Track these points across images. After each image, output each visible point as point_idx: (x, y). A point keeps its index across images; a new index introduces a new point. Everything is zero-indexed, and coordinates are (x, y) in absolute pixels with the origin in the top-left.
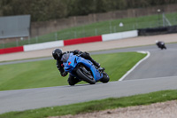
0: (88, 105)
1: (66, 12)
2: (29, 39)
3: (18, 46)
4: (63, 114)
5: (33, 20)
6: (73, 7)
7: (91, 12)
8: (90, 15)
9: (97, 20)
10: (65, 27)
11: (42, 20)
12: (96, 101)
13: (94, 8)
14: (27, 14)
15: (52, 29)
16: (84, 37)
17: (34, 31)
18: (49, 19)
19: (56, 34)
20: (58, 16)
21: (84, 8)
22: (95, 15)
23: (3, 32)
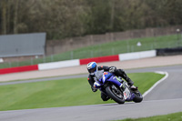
1: (82, 30)
2: (44, 57)
3: (32, 64)
5: (48, 38)
7: (108, 31)
8: (107, 34)
9: (114, 38)
10: (81, 46)
11: (57, 38)
13: (111, 27)
14: (43, 31)
15: (68, 47)
16: (101, 56)
17: (49, 49)
18: (65, 37)
19: (72, 53)
22: (112, 34)
23: (17, 50)
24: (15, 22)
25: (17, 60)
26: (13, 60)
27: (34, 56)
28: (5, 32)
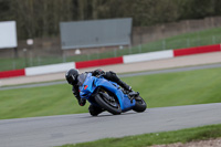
0: (202, 131)
1: (176, 15)
2: (130, 48)
3: (116, 56)
4: (172, 142)
5: (135, 24)
6: (185, 8)
7: (209, 15)
8: (207, 19)
9: (215, 24)
10: (175, 34)
11: (146, 25)
12: (212, 126)
13: (211, 10)
14: (128, 16)
15: (159, 35)
16: (199, 46)
17: (136, 38)
18: (155, 23)
19: (164, 43)
20: (166, 20)
21: (199, 10)
22: (212, 19)
23: (97, 39)
24: (94, 5)
25: (97, 52)
26: (93, 51)
27: (117, 46)
28: (82, 17)
